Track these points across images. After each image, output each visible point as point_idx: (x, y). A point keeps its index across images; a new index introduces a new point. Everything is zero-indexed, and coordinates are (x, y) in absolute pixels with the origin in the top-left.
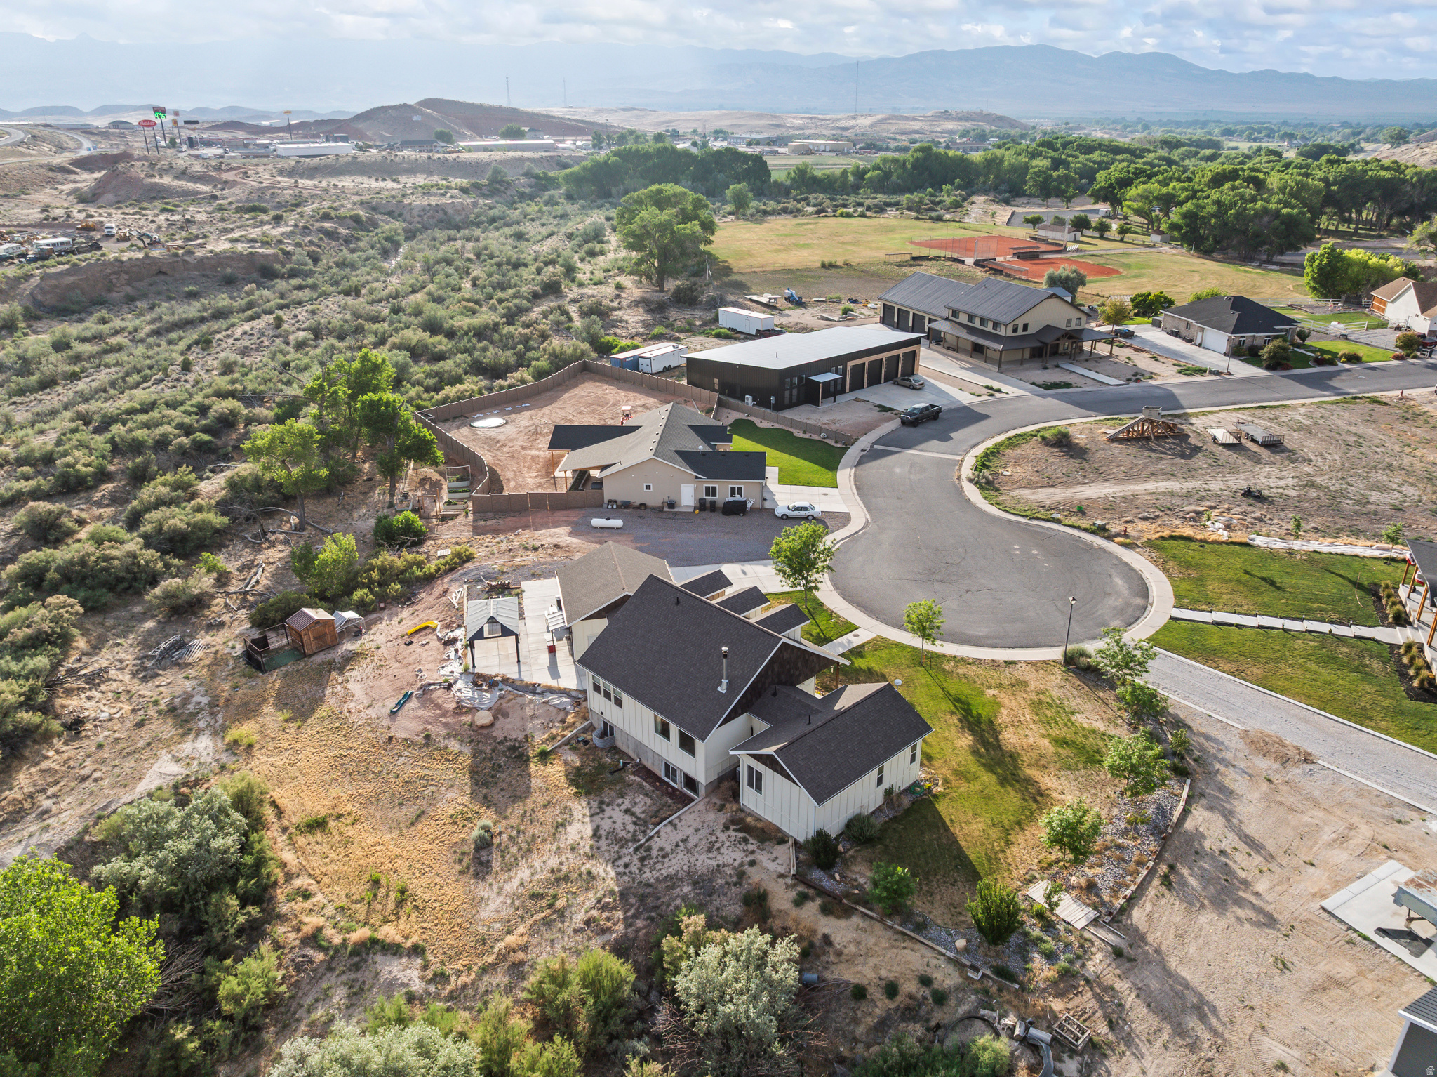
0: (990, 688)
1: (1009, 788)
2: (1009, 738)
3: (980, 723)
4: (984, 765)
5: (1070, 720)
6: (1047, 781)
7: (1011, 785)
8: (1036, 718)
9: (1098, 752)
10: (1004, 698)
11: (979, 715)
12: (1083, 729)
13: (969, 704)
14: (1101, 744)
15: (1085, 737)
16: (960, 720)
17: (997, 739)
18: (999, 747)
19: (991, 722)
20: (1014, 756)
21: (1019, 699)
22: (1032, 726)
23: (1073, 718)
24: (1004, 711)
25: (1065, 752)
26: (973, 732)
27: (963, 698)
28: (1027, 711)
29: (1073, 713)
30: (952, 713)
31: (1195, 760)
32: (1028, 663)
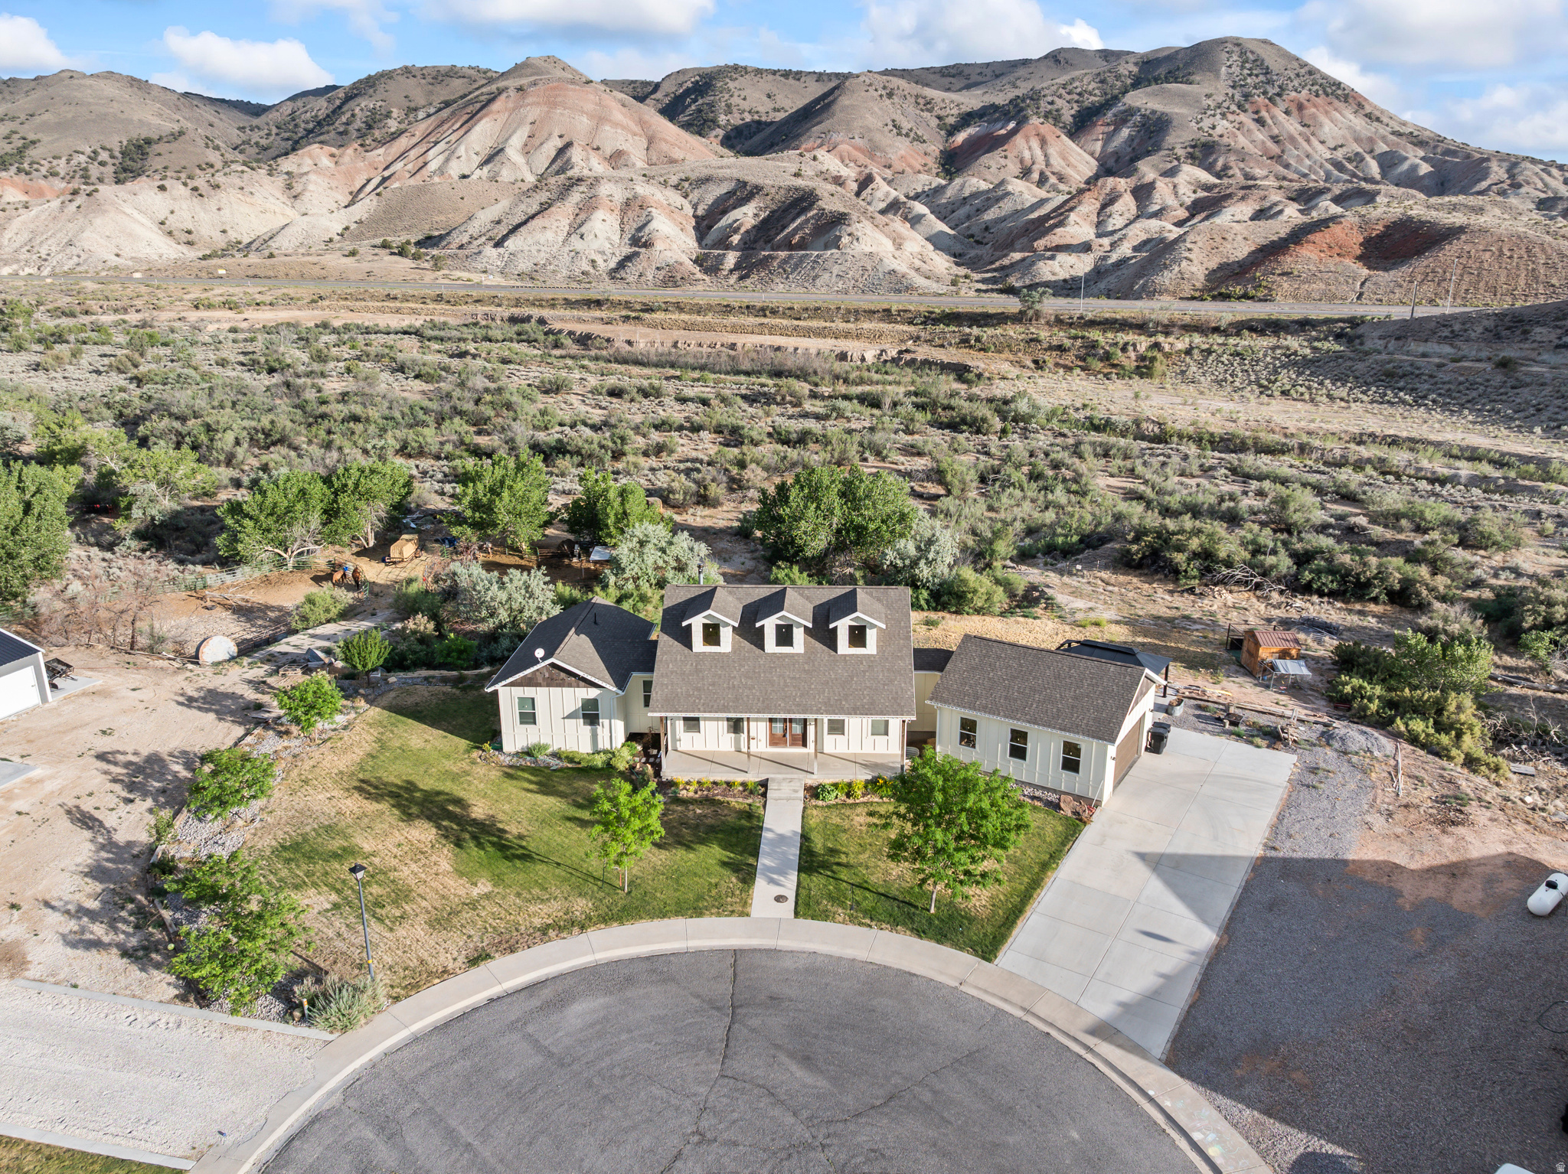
0: (487, 896)
1: (399, 783)
2: (423, 833)
3: (475, 838)
4: (438, 793)
5: (338, 892)
6: (354, 804)
7: (397, 786)
8: (392, 875)
9: (288, 861)
10: (458, 888)
11: (480, 845)
12: (315, 885)
13: (506, 858)
14: (284, 873)
15: (308, 874)
16: (504, 831)
17: (439, 827)
18: (429, 818)
19: (459, 843)
20: (408, 817)
21: (431, 895)
22: (394, 862)
23: (334, 897)
24: (445, 865)
25: (336, 844)
26: (475, 822)
27: (518, 863)
28: (411, 881)
29: (336, 906)
30: (521, 837)
31: (132, 900)
32: (445, 973)
